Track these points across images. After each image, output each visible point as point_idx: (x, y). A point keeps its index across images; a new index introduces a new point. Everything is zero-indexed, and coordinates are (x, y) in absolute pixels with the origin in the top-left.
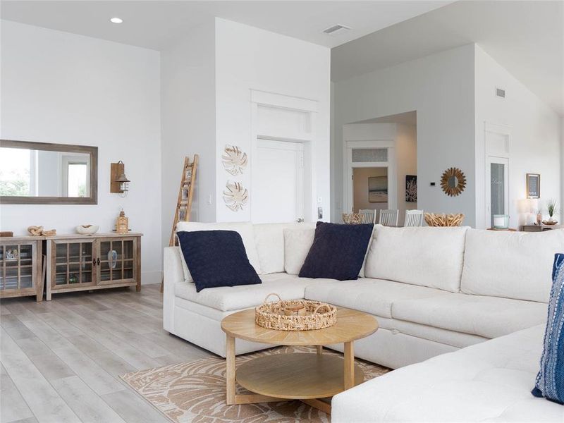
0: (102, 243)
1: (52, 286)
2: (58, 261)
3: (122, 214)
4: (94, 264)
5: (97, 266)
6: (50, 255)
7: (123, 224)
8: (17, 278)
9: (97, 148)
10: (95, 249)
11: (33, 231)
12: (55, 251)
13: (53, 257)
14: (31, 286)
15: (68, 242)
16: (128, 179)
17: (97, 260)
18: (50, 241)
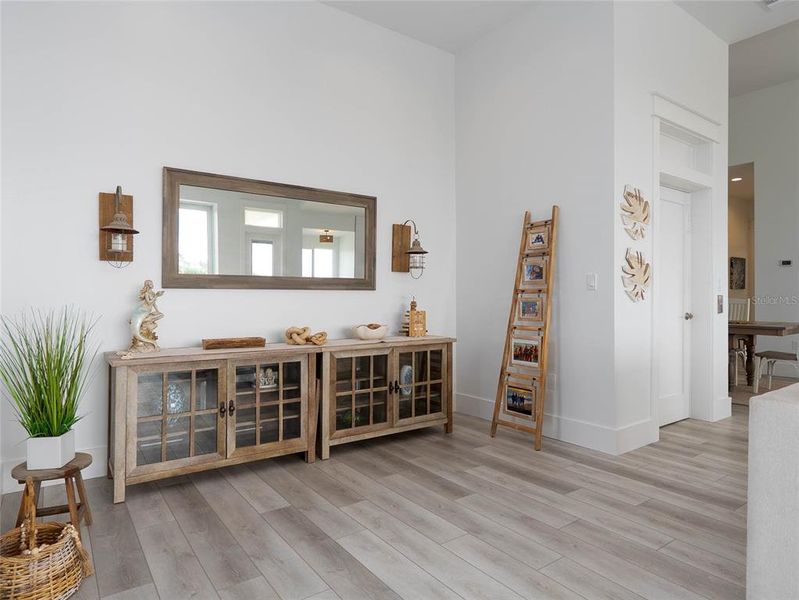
0: (401, 355)
1: (331, 434)
2: (340, 388)
3: (413, 305)
4: (391, 390)
5: (394, 394)
6: (328, 379)
7: (418, 322)
8: (278, 422)
9: (375, 199)
10: (392, 366)
11: (295, 336)
12: (335, 372)
13: (332, 382)
14: (299, 436)
15: (354, 355)
16: (424, 249)
17: (394, 385)
18: (329, 355)
